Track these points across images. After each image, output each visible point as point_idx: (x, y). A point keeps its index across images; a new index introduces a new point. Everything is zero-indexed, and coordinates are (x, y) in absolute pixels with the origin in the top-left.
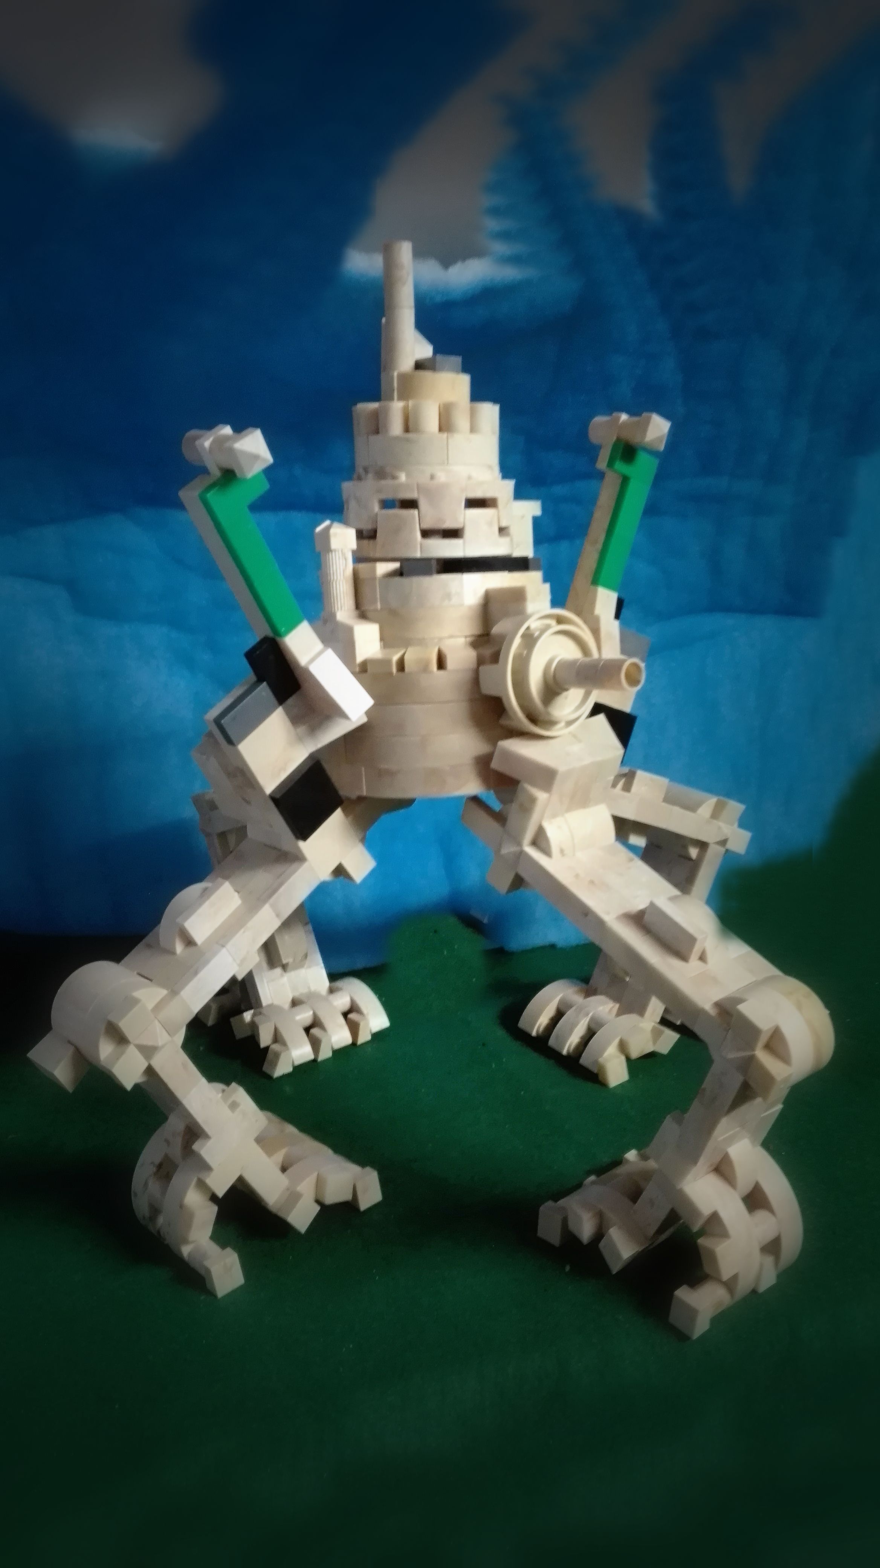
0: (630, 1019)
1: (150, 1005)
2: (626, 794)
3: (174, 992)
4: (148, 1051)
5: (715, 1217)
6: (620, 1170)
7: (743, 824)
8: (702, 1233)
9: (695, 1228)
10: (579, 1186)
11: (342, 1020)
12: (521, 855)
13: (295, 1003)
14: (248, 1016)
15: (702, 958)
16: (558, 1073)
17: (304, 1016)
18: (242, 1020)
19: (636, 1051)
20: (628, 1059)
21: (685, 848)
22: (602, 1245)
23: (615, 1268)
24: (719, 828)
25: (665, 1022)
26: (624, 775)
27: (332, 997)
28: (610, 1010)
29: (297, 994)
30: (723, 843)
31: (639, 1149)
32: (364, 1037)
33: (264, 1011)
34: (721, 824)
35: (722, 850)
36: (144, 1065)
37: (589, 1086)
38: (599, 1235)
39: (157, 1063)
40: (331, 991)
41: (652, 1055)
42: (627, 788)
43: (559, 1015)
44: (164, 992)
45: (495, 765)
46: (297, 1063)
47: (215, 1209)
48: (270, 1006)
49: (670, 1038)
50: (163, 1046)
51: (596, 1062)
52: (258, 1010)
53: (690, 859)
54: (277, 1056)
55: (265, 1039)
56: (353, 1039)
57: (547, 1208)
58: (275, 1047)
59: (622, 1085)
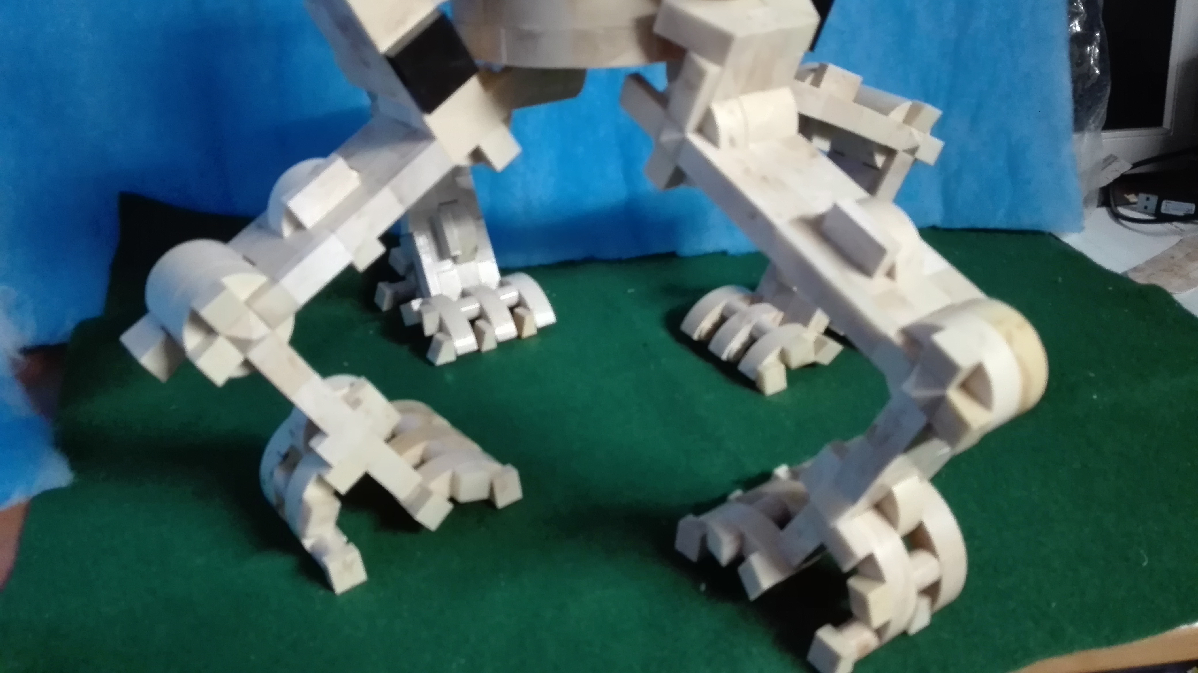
0: (795, 328)
1: (243, 295)
2: (814, 89)
3: (274, 280)
4: (242, 344)
5: (870, 559)
6: (768, 488)
7: (938, 130)
8: (854, 572)
9: (847, 568)
10: (722, 500)
11: (508, 314)
12: (683, 144)
13: (464, 294)
14: (416, 304)
15: (890, 274)
16: (715, 377)
17: (471, 308)
18: (410, 308)
19: (797, 360)
20: (788, 369)
21: (872, 156)
22: (741, 569)
23: (753, 595)
24: (911, 134)
25: (829, 333)
26: (814, 70)
27: (500, 291)
28: (774, 320)
29: (466, 286)
30: (913, 151)
31: (790, 465)
32: (529, 331)
33: (432, 301)
34: (915, 131)
35: (909, 159)
36: (239, 358)
37: (745, 393)
38: (739, 559)
39: (257, 357)
40: (502, 284)
41: (813, 366)
42: (816, 82)
43: (723, 320)
44: (261, 279)
45: (658, 29)
46: (461, 352)
47: (337, 505)
48: (440, 296)
49: (834, 348)
50: (260, 340)
51: (755, 370)
52: (426, 299)
53: (874, 167)
54: (440, 344)
55: (430, 328)
56: (518, 333)
57: (687, 522)
58: (439, 336)
59: (779, 394)
